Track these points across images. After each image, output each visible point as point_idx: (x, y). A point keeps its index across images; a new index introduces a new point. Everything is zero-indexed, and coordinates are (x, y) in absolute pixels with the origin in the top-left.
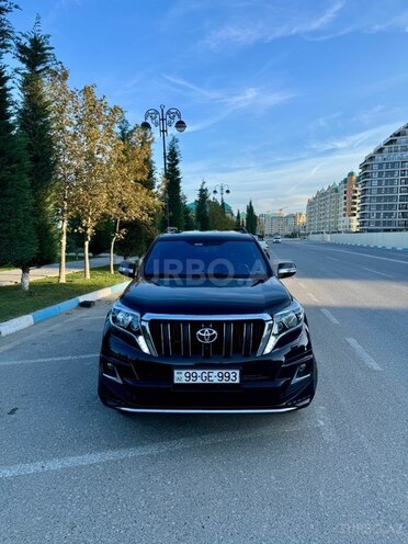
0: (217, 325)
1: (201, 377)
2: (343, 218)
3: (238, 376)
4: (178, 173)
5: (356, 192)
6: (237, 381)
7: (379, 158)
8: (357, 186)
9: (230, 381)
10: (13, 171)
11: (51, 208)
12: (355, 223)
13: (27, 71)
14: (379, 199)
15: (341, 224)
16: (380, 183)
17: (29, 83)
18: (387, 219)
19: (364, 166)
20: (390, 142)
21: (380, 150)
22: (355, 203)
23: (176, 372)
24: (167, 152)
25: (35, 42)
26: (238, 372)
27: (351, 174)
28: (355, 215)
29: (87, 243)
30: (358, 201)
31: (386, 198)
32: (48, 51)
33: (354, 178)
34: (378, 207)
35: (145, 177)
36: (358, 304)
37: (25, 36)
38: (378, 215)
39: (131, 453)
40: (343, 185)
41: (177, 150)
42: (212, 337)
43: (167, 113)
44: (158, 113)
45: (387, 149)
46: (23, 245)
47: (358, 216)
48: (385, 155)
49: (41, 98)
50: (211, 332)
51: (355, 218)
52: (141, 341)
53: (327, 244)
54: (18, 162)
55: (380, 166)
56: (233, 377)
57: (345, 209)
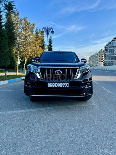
0: (62, 69)
1: (56, 85)
2: (99, 62)
3: (68, 85)
4: (52, 47)
5: (103, 55)
6: (68, 87)
7: (110, 45)
8: (103, 53)
9: (66, 87)
10: (3, 39)
11: (14, 52)
12: (103, 63)
13: (8, 12)
14: (110, 57)
15: (99, 64)
16: (110, 52)
17: (8, 15)
18: (112, 63)
19: (105, 47)
20: (113, 41)
21: (110, 43)
22: (103, 58)
23: (48, 83)
24: (49, 40)
25: (10, 3)
26: (68, 84)
27: (101, 50)
28: (102, 61)
29: (25, 64)
30: (103, 57)
31: (112, 57)
32: (13, 6)
33: (102, 51)
34: (109, 59)
35: (42, 45)
36: (104, 80)
37: (7, 2)
38: (109, 62)
39: (34, 110)
40: (99, 53)
41: (51, 40)
42: (60, 73)
43: (49, 28)
44: (46, 28)
45: (112, 43)
46: (5, 61)
47: (103, 62)
48: (111, 44)
49: (11, 20)
50: (60, 71)
51: (102, 62)
52: (37, 74)
53: (95, 69)
54: (4, 36)
55: (110, 47)
56: (67, 85)
57: (100, 60)
